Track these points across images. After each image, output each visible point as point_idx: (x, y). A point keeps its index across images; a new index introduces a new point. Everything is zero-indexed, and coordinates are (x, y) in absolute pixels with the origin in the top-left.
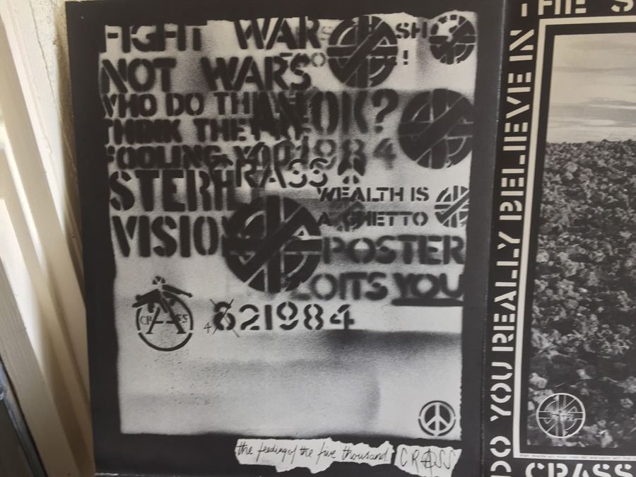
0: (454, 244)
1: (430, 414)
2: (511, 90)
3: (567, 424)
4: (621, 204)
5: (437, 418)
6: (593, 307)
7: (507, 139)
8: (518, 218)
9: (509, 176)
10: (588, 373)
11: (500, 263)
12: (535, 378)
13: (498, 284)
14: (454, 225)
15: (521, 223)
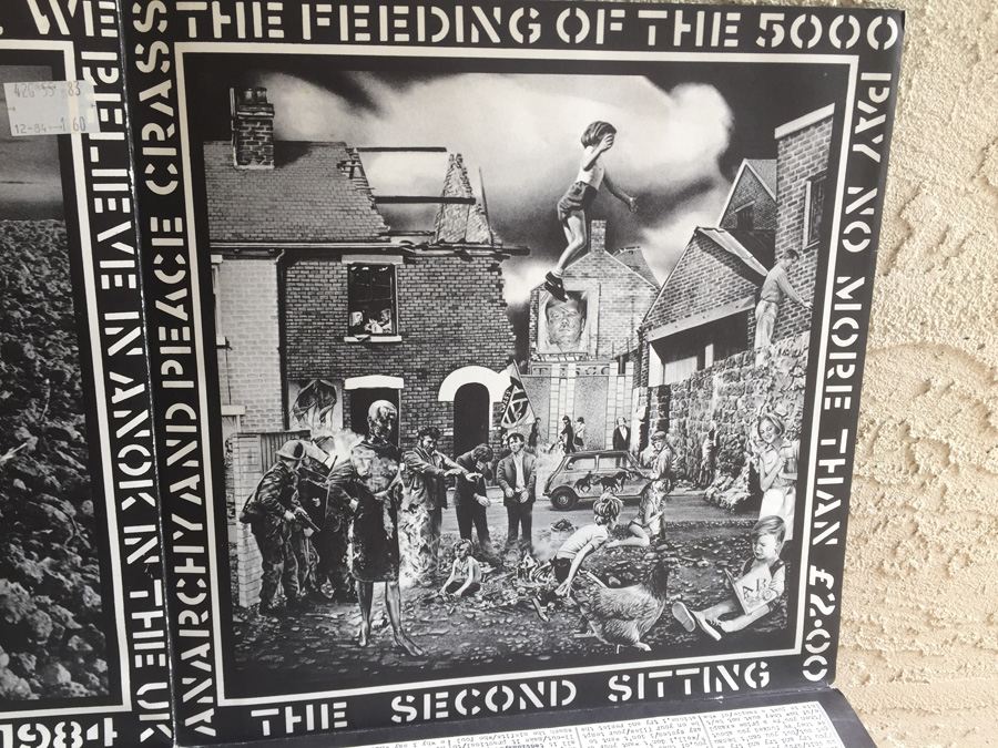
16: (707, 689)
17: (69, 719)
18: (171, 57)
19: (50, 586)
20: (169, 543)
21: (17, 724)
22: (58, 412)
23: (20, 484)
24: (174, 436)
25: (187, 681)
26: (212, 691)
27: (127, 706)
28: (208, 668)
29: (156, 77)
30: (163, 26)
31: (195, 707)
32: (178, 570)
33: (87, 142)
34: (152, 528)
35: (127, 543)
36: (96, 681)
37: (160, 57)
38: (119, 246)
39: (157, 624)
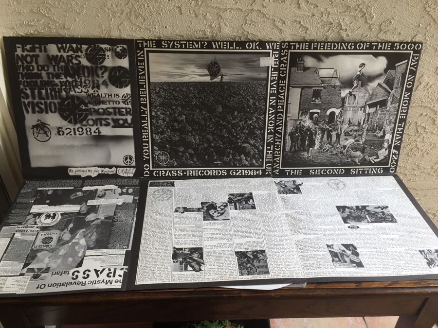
0: (128, 110)
1: (126, 159)
2: (139, 67)
3: (165, 160)
4: (172, 99)
5: (128, 160)
6: (168, 127)
7: (140, 80)
8: (145, 103)
9: (142, 91)
10: (169, 146)
11: (142, 115)
12: (155, 148)
13: (142, 121)
14: (128, 104)
15: (146, 104)
16: (370, 173)
17: (253, 170)
18: (288, 52)
19: (254, 145)
20: (275, 138)
21: (245, 170)
22: (260, 115)
23: (252, 127)
24: (278, 119)
25: (275, 164)
26: (279, 166)
27: (264, 168)
28: (279, 162)
29: (285, 56)
30: (287, 47)
31: (276, 169)
32: (276, 144)
33: (272, 67)
34: (272, 136)
35: (268, 138)
36: (259, 163)
37: (286, 52)
38: (274, 85)
39: (271, 153)
